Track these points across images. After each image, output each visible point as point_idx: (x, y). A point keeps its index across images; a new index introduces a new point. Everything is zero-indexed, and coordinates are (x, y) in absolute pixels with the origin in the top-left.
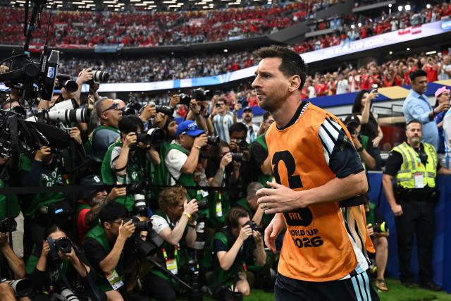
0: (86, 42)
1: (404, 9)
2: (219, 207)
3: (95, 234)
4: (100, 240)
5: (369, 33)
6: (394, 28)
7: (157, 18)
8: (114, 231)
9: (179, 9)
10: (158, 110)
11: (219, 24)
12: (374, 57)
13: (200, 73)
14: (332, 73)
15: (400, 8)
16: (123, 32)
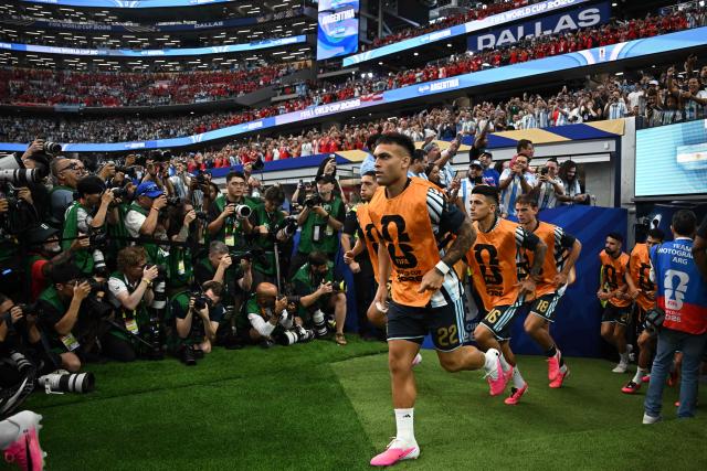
0: (44, 101)
1: (367, 76)
2: (181, 265)
3: (48, 296)
4: (53, 303)
5: (333, 99)
6: (356, 94)
7: (122, 79)
8: (67, 292)
9: (145, 71)
10: (117, 170)
11: (185, 87)
12: (338, 121)
13: (166, 135)
14: (295, 136)
15: (363, 76)
16: (85, 92)
